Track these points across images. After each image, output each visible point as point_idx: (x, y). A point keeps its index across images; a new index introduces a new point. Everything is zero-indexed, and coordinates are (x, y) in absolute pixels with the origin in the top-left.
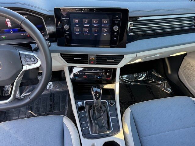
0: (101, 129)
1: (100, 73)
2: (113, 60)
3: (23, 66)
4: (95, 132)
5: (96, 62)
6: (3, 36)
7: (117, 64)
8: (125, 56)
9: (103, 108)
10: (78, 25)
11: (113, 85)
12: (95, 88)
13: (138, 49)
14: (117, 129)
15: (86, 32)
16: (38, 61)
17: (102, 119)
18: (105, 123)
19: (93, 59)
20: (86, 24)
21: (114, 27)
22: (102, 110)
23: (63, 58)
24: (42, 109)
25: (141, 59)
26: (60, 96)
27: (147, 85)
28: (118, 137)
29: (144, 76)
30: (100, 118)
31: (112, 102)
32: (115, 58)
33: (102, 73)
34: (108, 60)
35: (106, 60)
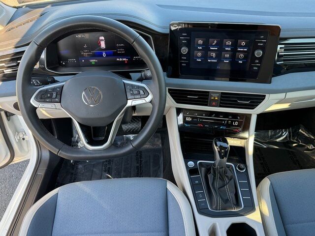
0: (226, 203)
1: (224, 120)
2: (248, 101)
3: (128, 101)
4: (217, 207)
5: (221, 103)
6: (92, 61)
8: (267, 96)
9: (229, 174)
10: (201, 48)
11: (244, 141)
12: (220, 141)
13: (290, 87)
14: (250, 207)
15: (212, 58)
16: (149, 94)
17: (227, 189)
18: (231, 196)
19: (216, 98)
20: (213, 46)
21: (256, 52)
22: (227, 176)
24: (124, 171)
25: (289, 104)
26: (150, 156)
27: (288, 151)
28: (253, 219)
29: (285, 134)
30: (223, 188)
31: (242, 166)
32: (250, 99)
33: (228, 120)
34: (239, 100)
35: (236, 101)
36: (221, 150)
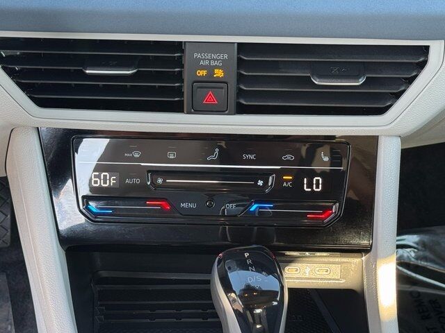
1: (264, 175)
2: (357, 77)
5: (240, 92)
7: (381, 111)
8: (436, 48)
11: (355, 262)
12: (244, 266)
19: (219, 73)
23: (23, 87)
32: (366, 67)
33: (279, 174)
34: (321, 77)
35: (307, 81)
36: (249, 306)
